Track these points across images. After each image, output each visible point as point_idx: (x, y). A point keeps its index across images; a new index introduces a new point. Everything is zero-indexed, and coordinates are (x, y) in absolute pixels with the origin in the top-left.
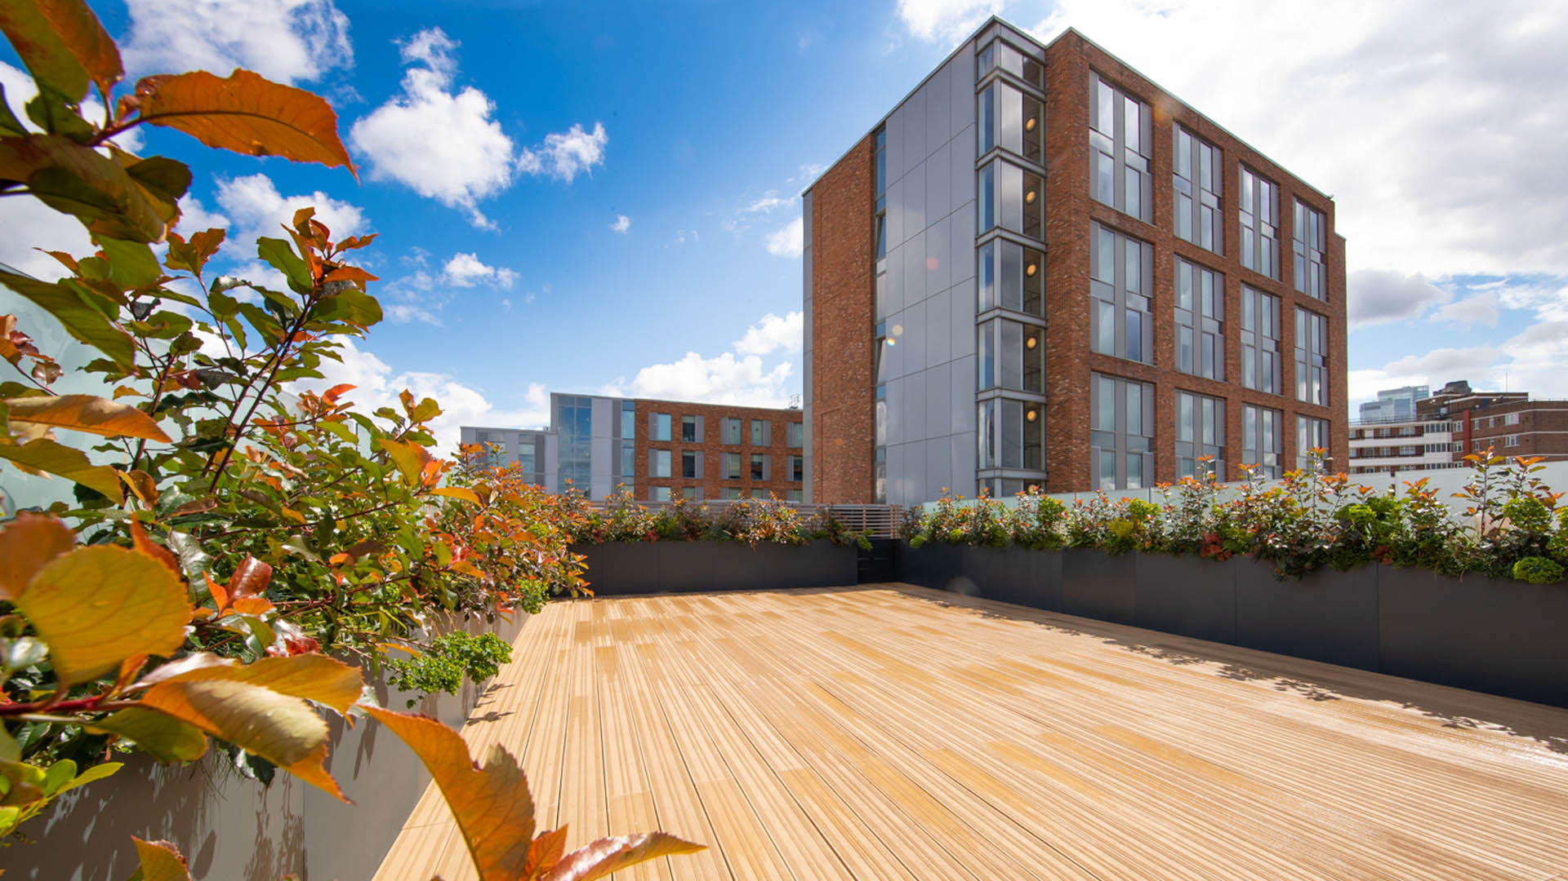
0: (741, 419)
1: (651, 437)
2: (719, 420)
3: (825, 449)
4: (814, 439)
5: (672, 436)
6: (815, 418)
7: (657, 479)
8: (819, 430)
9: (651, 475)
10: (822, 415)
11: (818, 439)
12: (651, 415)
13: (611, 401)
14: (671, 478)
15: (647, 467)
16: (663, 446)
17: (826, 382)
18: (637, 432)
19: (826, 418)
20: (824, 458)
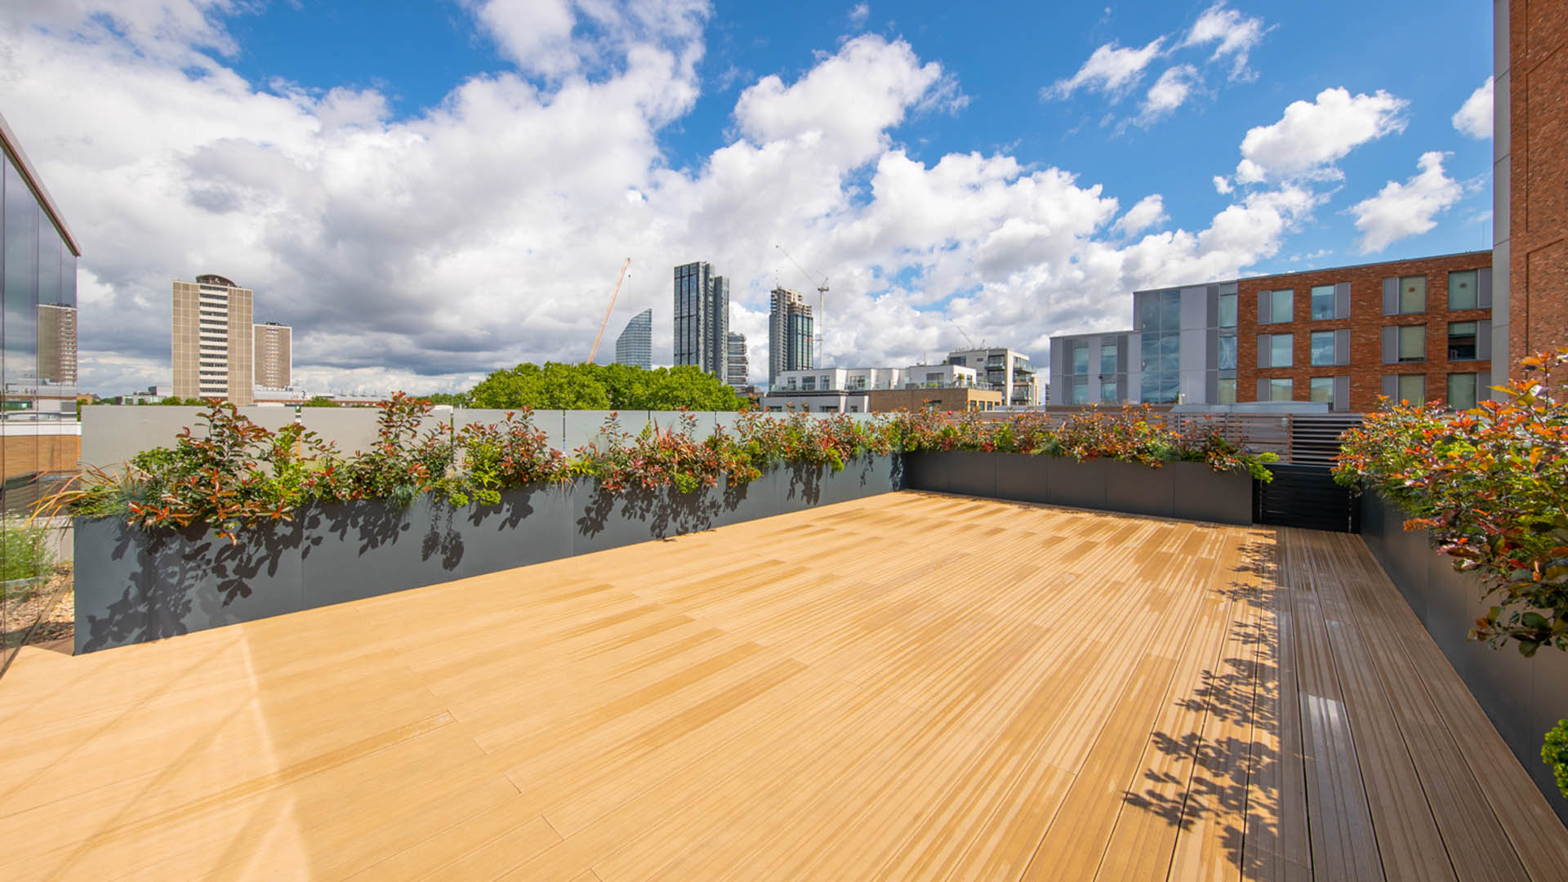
0: (1426, 275)
1: (1261, 321)
2: (1380, 284)
3: (1532, 310)
4: (1512, 297)
5: (1294, 315)
6: (1514, 262)
7: (1272, 369)
8: (1524, 281)
9: (1261, 365)
10: (1528, 255)
11: (1521, 295)
12: (1261, 296)
13: (1205, 289)
14: (1293, 368)
15: (1255, 357)
16: (1281, 329)
17: (1536, 201)
18: (1240, 317)
19: (1536, 260)
20: (1532, 324)
